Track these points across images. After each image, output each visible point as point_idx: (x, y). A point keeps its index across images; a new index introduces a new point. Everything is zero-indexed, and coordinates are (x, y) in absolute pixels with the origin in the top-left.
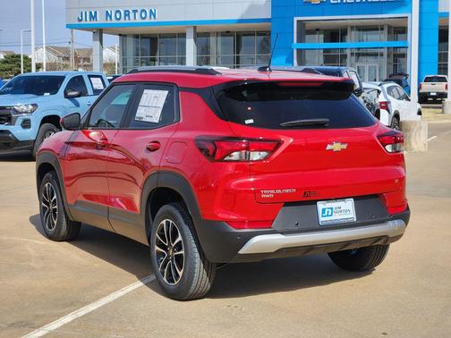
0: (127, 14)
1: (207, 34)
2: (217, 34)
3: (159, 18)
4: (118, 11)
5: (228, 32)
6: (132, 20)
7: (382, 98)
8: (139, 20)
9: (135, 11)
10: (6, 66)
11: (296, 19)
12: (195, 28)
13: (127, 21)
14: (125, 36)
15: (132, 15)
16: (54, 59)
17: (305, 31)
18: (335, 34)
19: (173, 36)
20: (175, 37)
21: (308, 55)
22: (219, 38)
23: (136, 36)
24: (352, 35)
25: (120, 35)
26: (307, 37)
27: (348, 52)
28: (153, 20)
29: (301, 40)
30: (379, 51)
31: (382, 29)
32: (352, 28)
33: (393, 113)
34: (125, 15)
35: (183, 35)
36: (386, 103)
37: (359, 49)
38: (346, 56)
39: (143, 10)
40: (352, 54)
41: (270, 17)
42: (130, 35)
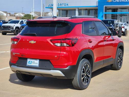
0: (61, 4)
1: (81, 10)
2: (84, 10)
3: (69, 6)
4: (59, 4)
5: (86, 9)
6: (62, 6)
7: (123, 26)
8: (64, 6)
9: (63, 4)
10: (26, 17)
11: (104, 6)
12: (78, 8)
13: (61, 6)
14: (60, 10)
15: (62, 5)
16: (36, 15)
17: (107, 9)
18: (115, 10)
19: (72, 10)
20: (73, 10)
21: (107, 15)
22: (84, 11)
23: (63, 10)
24: (119, 10)
25: (58, 10)
26: (107, 10)
27: (118, 15)
28: (67, 6)
29: (106, 11)
30: (126, 14)
31: (127, 8)
32: (119, 8)
33: (125, 29)
34: (60, 5)
35: (75, 10)
36: (124, 27)
37: (121, 14)
38: (117, 16)
39: (65, 4)
40: (119, 15)
41: (98, 5)
42: (61, 10)
